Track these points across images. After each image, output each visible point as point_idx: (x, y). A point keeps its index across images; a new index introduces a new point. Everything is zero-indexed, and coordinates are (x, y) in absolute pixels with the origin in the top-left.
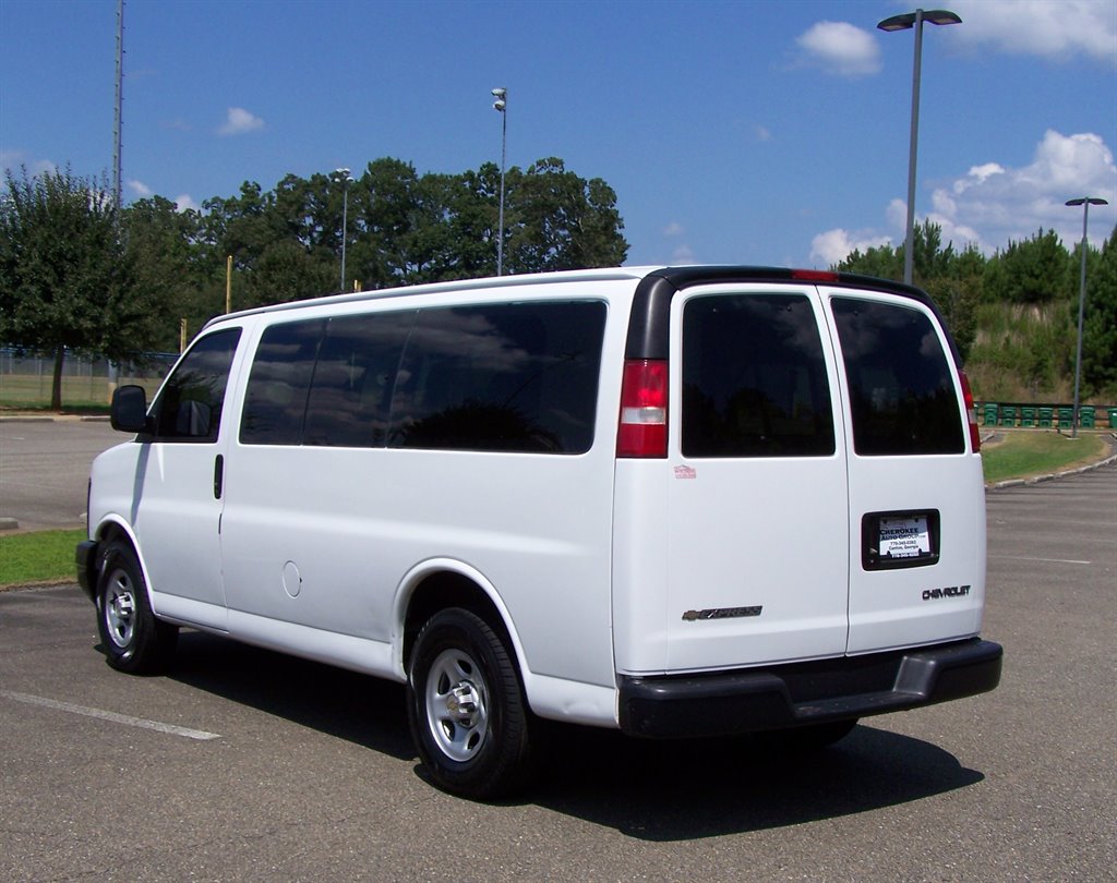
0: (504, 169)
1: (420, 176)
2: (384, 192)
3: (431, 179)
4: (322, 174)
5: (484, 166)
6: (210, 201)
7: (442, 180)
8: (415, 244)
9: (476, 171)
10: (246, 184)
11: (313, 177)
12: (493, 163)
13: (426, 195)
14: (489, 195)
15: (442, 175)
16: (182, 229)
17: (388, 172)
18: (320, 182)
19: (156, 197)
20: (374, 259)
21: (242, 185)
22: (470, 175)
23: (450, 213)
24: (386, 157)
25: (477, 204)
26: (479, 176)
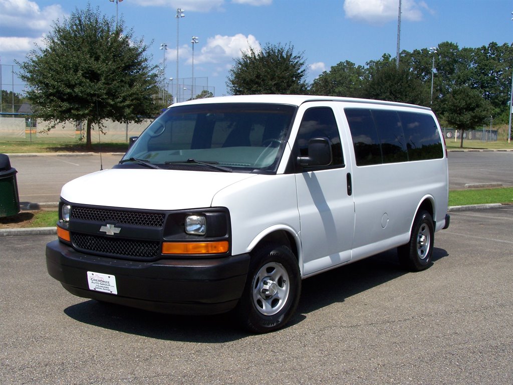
0: (500, 44)
1: (460, 49)
2: (445, 56)
3: (465, 50)
4: (418, 50)
5: (491, 44)
6: (369, 62)
7: (471, 50)
8: (459, 78)
9: (487, 46)
10: (385, 54)
11: (414, 51)
12: (494, 42)
13: (463, 57)
14: (493, 56)
15: (470, 48)
16: (358, 73)
17: (446, 48)
18: (416, 53)
19: (347, 61)
20: (440, 85)
21: (383, 55)
22: (484, 48)
23: (473, 64)
24: (446, 42)
25: (487, 60)
26: (488, 48)
